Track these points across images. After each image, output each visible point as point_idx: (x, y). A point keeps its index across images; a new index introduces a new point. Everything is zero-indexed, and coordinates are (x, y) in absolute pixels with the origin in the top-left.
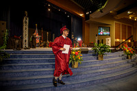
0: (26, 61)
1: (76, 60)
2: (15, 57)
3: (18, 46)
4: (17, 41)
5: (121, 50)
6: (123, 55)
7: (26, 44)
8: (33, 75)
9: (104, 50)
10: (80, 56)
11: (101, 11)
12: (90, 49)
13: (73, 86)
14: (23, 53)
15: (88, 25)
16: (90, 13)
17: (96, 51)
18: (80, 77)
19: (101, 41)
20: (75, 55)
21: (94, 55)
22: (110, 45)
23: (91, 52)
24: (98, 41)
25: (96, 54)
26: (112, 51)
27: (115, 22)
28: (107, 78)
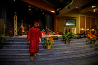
0: (17, 44)
1: (50, 44)
2: (10, 41)
3: (12, 34)
4: (11, 31)
5: (85, 37)
6: (86, 41)
7: (16, 33)
8: (21, 53)
9: (71, 37)
10: (52, 41)
11: (69, 8)
12: (59, 36)
13: (47, 62)
14: (15, 38)
15: (58, 18)
16: (59, 10)
17: (64, 38)
18: (52, 56)
19: (68, 30)
20: (49, 41)
21: (62, 41)
22: (75, 33)
23: (60, 38)
24: (66, 30)
25: (64, 40)
26: (78, 38)
27: (80, 15)
28: (73, 58)
